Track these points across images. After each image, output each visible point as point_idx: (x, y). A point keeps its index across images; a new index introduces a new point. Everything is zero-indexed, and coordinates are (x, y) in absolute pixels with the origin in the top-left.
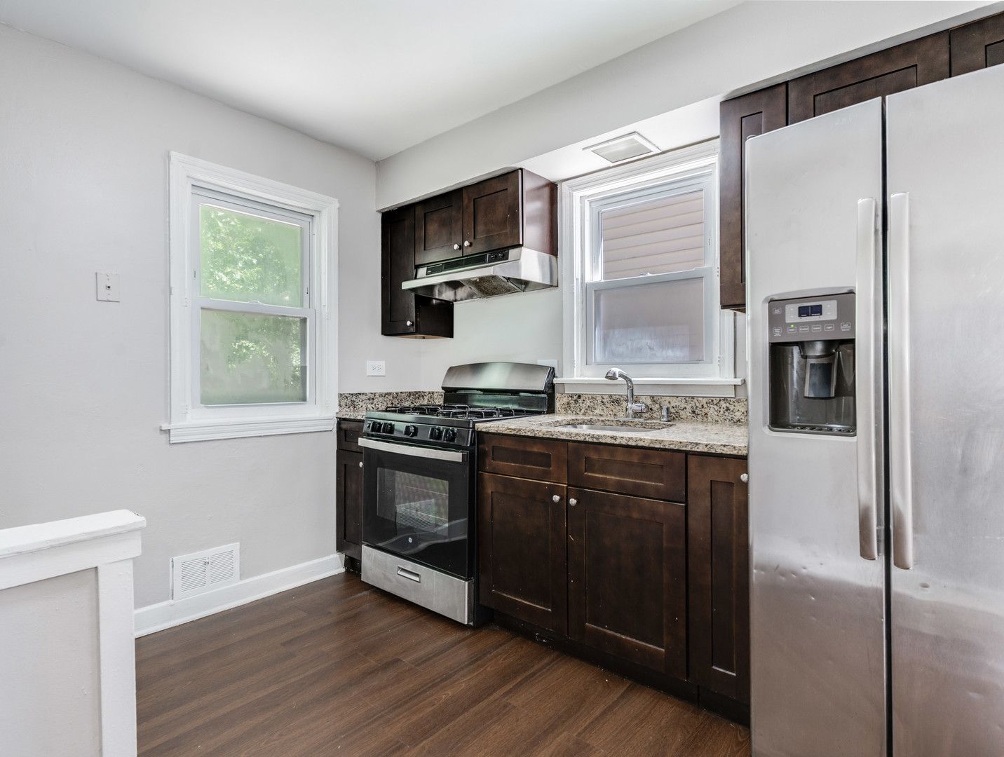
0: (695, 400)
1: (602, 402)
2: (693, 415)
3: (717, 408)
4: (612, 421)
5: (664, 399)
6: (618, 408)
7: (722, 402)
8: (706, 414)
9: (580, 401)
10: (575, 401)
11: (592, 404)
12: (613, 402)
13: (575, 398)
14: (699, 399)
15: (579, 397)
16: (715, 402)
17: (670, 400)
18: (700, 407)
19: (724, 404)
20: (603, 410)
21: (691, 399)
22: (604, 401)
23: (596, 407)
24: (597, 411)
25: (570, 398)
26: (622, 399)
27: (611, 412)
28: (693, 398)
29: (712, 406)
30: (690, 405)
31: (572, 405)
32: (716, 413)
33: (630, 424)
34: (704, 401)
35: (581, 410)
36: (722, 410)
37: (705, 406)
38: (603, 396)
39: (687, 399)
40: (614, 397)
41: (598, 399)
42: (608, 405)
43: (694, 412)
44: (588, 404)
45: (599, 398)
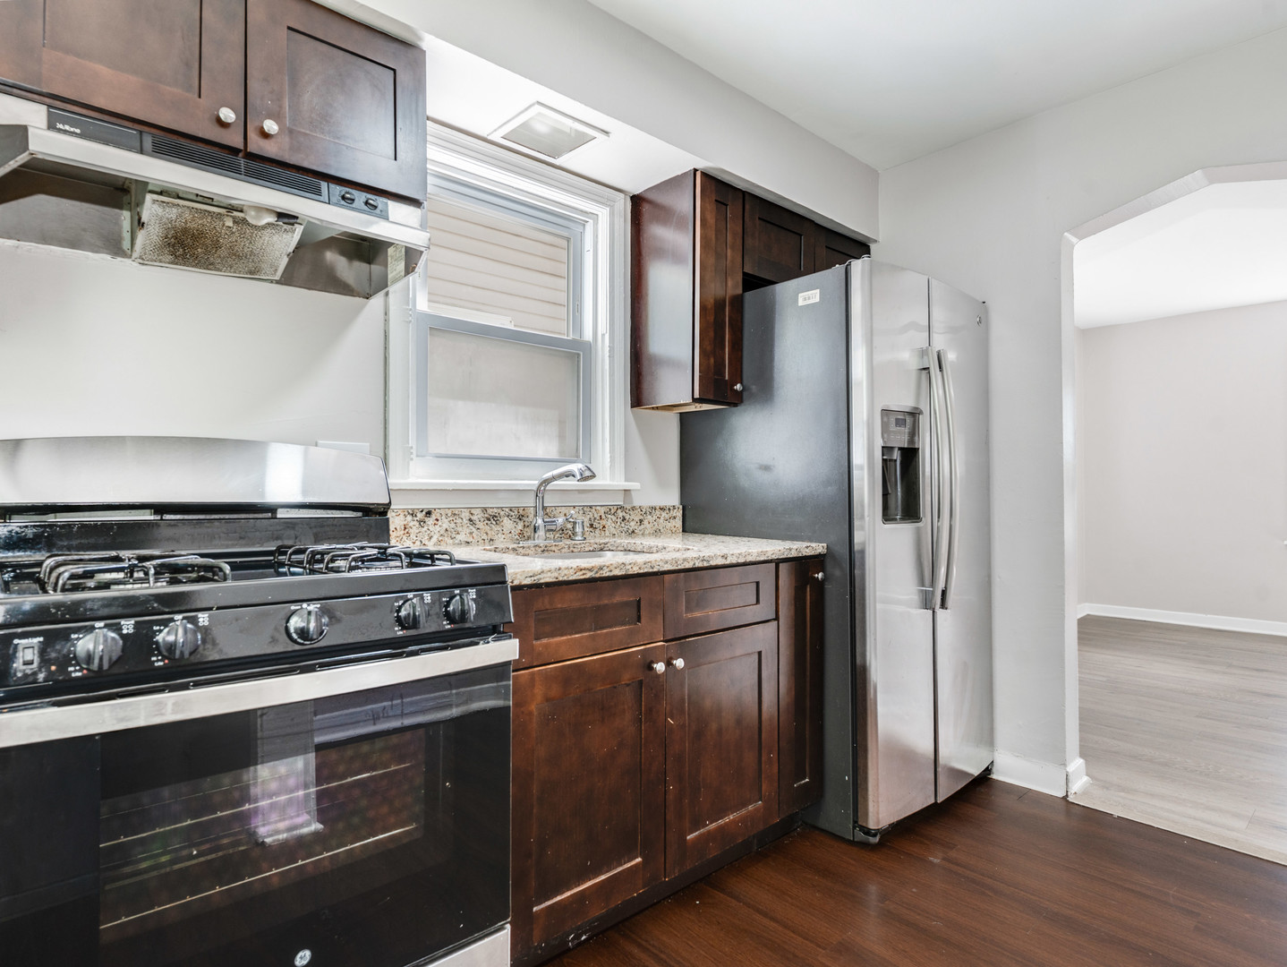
0: (593, 510)
1: (470, 520)
2: (591, 529)
3: (614, 518)
4: (529, 547)
5: (559, 510)
6: (496, 528)
7: (619, 511)
8: (604, 527)
9: (430, 521)
10: (420, 522)
11: (453, 525)
12: (489, 520)
13: (420, 516)
14: (598, 508)
15: (429, 513)
16: (613, 511)
17: (566, 511)
18: (598, 518)
19: (621, 514)
20: (471, 533)
21: (589, 509)
22: (473, 518)
23: (459, 529)
24: (462, 537)
25: (409, 518)
26: (502, 513)
27: (485, 537)
28: (591, 507)
29: (609, 516)
30: (588, 517)
31: (414, 531)
32: (613, 525)
33: (553, 548)
34: (602, 510)
35: (431, 538)
36: (619, 520)
37: (603, 517)
38: (473, 511)
39: (585, 509)
40: (490, 511)
41: (462, 516)
42: (480, 525)
43: (591, 525)
44: (445, 526)
45: (466, 515)
